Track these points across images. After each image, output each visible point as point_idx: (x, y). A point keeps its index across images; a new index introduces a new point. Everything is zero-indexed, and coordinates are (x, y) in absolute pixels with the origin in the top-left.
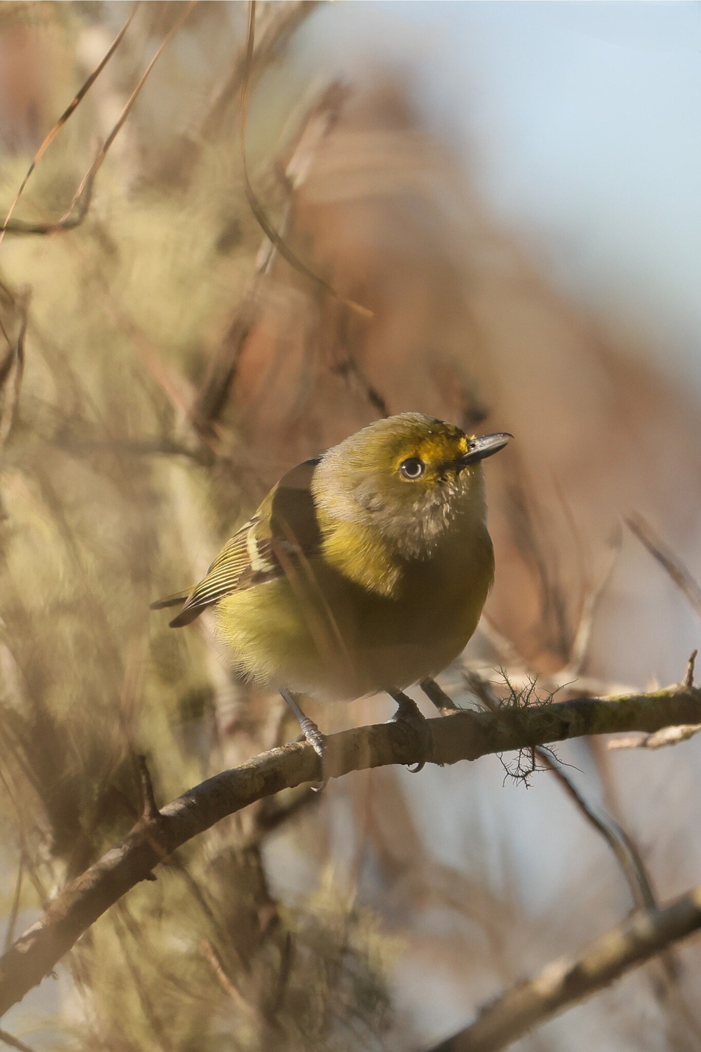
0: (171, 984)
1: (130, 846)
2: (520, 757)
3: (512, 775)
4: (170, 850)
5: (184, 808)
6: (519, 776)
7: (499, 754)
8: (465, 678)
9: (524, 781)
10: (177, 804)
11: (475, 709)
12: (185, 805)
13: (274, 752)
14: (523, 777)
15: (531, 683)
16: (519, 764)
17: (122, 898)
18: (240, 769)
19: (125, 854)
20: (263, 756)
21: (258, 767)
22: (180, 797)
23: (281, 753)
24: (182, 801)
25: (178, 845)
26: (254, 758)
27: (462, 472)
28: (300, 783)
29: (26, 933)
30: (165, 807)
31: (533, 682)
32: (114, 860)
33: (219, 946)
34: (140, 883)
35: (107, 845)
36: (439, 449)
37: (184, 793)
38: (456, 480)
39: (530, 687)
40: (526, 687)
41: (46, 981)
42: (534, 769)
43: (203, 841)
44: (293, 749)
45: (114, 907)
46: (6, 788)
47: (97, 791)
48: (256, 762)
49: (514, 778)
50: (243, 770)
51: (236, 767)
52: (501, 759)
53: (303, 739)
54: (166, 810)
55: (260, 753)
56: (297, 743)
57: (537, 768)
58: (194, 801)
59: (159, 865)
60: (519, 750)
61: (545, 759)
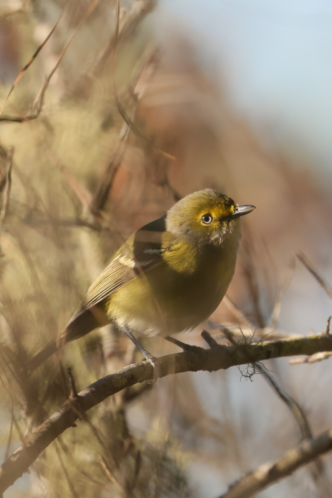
0: (83, 476)
1: (64, 411)
2: (248, 367)
3: (244, 376)
4: (83, 413)
5: (89, 393)
6: (247, 377)
7: (238, 366)
8: (222, 330)
9: (250, 379)
10: (86, 391)
11: (227, 345)
12: (90, 391)
13: (131, 366)
14: (250, 377)
15: (253, 332)
16: (248, 371)
17: (60, 436)
18: (116, 374)
19: (61, 415)
20: (126, 368)
21: (124, 373)
22: (87, 388)
23: (135, 366)
24: (89, 389)
25: (87, 410)
26: (122, 369)
27: (230, 222)
28: (144, 380)
29: (15, 452)
30: (80, 392)
31: (254, 332)
32: (57, 417)
33: (105, 457)
34: (68, 428)
35: (52, 411)
36: (220, 211)
37: (89, 385)
38: (228, 225)
39: (252, 335)
40: (251, 335)
41: (24, 475)
42: (254, 373)
43: (98, 408)
44: (141, 365)
45: (56, 440)
46: (4, 384)
47: (47, 385)
48: (123, 371)
49: (245, 377)
50: (117, 374)
51: (114, 373)
52: (239, 368)
53: (145, 360)
54: (81, 394)
55: (125, 366)
56: (143, 362)
57: (256, 373)
58: (94, 389)
59: (78, 419)
60: (248, 364)
61: (260, 368)
